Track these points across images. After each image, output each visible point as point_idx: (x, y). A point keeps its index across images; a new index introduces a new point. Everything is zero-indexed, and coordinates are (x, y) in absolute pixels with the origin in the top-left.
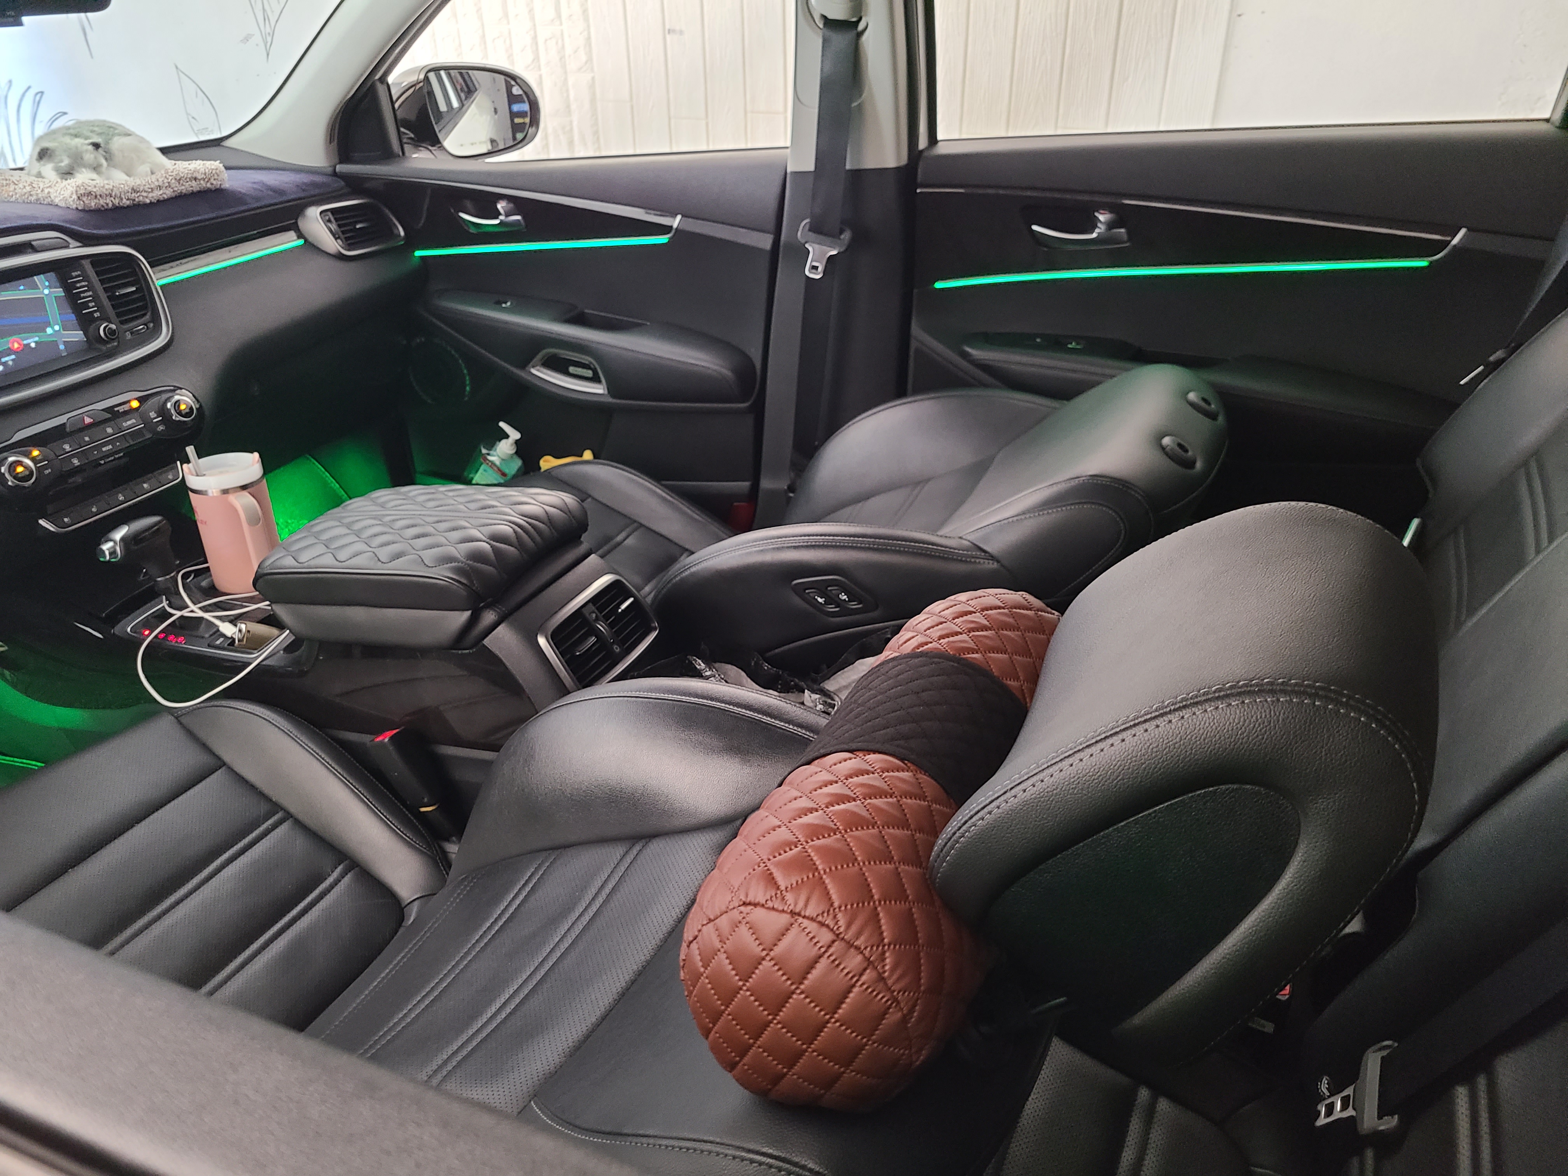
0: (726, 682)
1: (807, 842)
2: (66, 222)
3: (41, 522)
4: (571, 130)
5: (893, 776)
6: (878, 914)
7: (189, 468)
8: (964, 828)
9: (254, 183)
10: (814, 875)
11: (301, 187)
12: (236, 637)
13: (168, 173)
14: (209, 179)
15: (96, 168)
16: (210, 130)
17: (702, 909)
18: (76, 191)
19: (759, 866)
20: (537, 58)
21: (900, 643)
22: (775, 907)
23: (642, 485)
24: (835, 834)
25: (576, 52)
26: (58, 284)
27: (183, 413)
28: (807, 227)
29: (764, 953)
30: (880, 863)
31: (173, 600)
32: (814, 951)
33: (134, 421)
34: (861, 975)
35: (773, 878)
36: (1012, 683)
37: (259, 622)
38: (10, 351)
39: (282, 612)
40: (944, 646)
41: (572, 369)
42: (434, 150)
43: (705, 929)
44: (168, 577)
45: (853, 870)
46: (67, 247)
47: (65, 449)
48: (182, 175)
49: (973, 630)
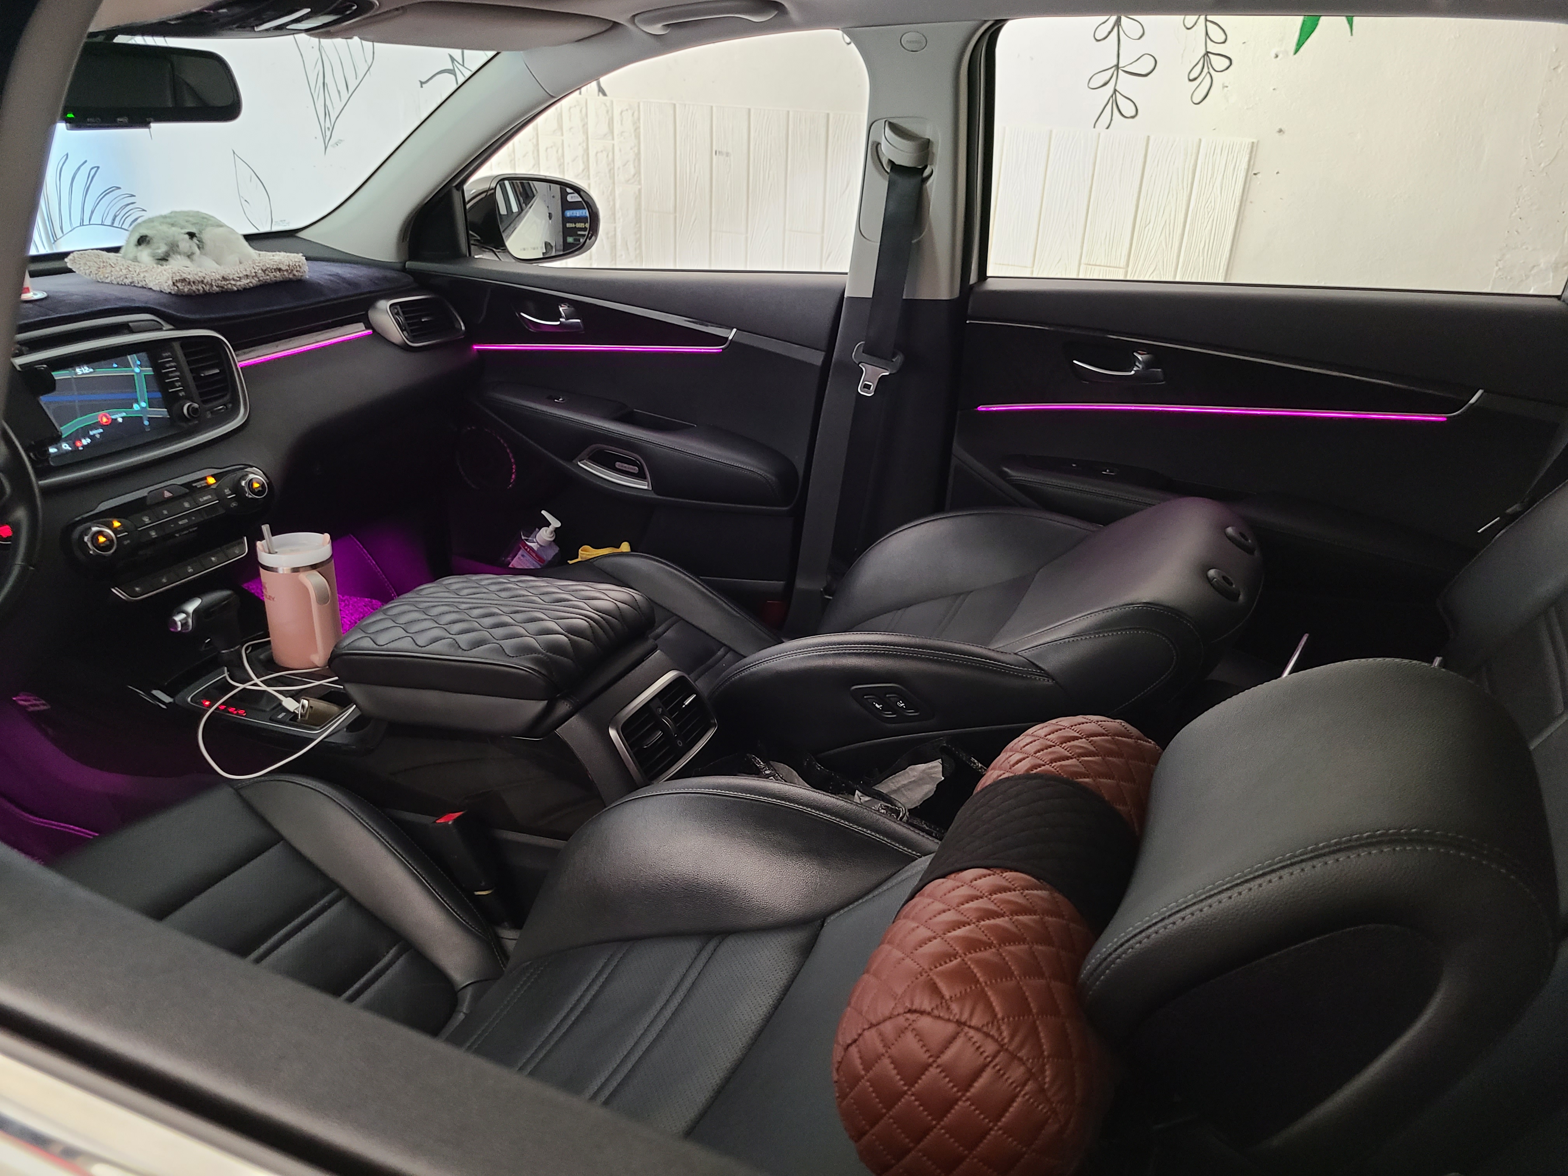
0: (786, 781)
1: (965, 954)
2: (160, 304)
3: (113, 590)
4: (615, 235)
5: (1033, 895)
6: (1037, 1028)
7: (262, 545)
8: (1120, 950)
9: (330, 275)
10: (976, 987)
11: (374, 281)
12: (299, 711)
13: (254, 263)
14: (292, 270)
15: (190, 256)
17: (860, 1013)
18: (172, 277)
19: (921, 976)
21: (1012, 763)
22: (941, 1015)
23: (682, 579)
24: (991, 948)
25: (625, 165)
26: (148, 364)
27: (256, 490)
28: (862, 348)
29: (931, 1060)
30: (1034, 977)
31: (235, 672)
32: (981, 1060)
33: (209, 497)
34: (1024, 1084)
35: (937, 987)
36: (1120, 807)
37: (320, 698)
38: (97, 425)
39: (353, 690)
40: (1058, 769)
41: (618, 465)
42: (499, 252)
43: (866, 1033)
44: (232, 650)
45: (1011, 984)
46: (161, 329)
47: (144, 521)
48: (268, 266)
49: (1080, 755)
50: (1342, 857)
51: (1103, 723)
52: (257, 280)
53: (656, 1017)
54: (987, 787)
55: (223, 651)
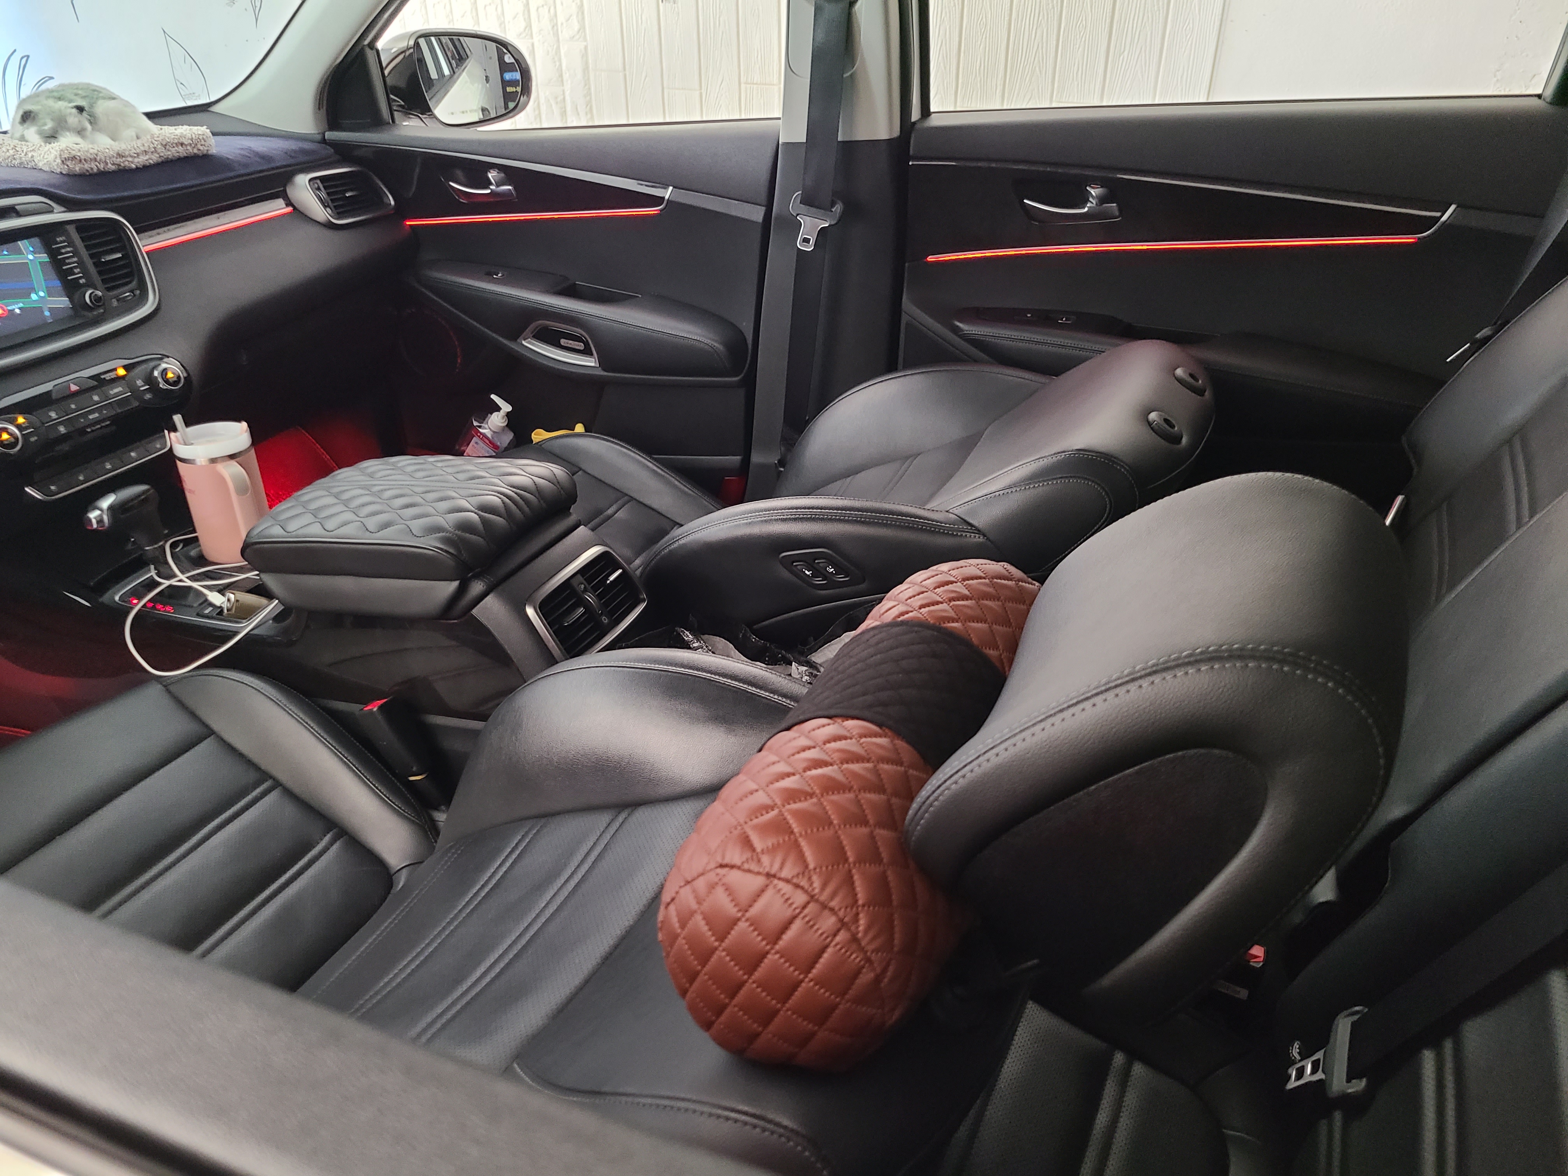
0: (713, 653)
1: (784, 806)
2: (50, 185)
3: (27, 489)
5: (869, 742)
6: (853, 876)
7: (176, 436)
8: (938, 791)
9: (243, 149)
10: (789, 838)
11: (289, 154)
12: (225, 605)
13: (153, 138)
14: (196, 145)
15: (81, 132)
16: (196, 95)
17: (681, 871)
18: (60, 155)
19: (736, 829)
20: (529, 26)
21: (882, 612)
22: (752, 868)
23: (633, 458)
24: (811, 798)
25: (568, 20)
26: (43, 251)
27: (171, 381)
28: (799, 199)
29: (740, 914)
30: (856, 826)
31: (160, 569)
32: (789, 913)
33: (120, 389)
34: (835, 935)
35: (750, 841)
36: (992, 653)
37: (248, 592)
39: (270, 581)
40: (925, 615)
41: (563, 342)
42: (425, 118)
43: (682, 891)
44: (156, 546)
45: (829, 833)
46: (52, 212)
47: (51, 416)
48: (169, 141)
49: (953, 599)
50: (1157, 679)
51: (984, 566)
52: (158, 156)
53: (558, 890)
55: (147, 548)
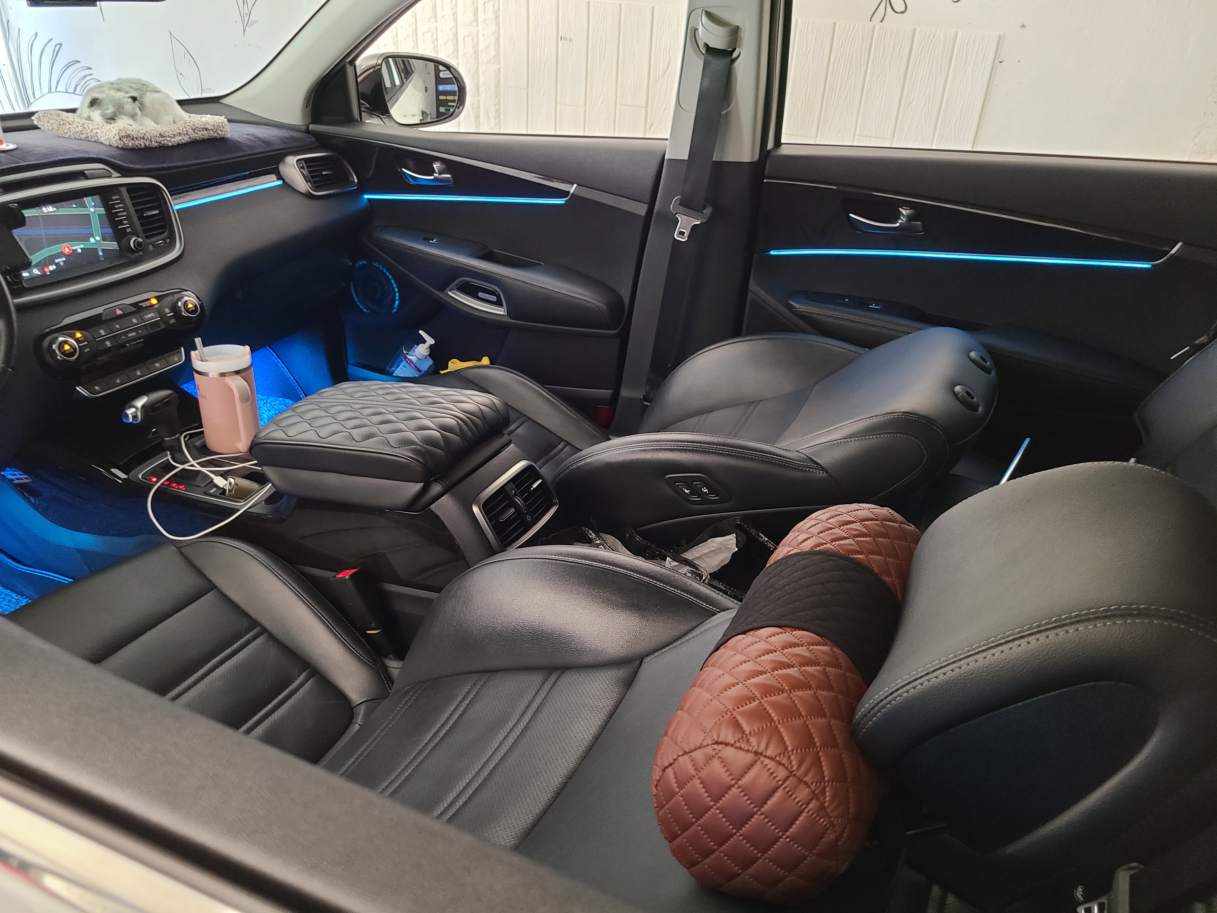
0: (611, 549)
1: (762, 698)
2: (109, 156)
3: (77, 388)
4: (479, 106)
5: (817, 650)
6: (820, 758)
7: (196, 355)
9: (248, 135)
10: (771, 725)
11: (284, 140)
12: (227, 488)
14: (217, 130)
15: (133, 116)
17: (676, 743)
18: (119, 134)
20: (456, 50)
21: (799, 542)
22: (742, 747)
24: (783, 693)
25: (487, 48)
26: (101, 205)
27: (190, 310)
28: (678, 202)
29: (734, 782)
30: (818, 717)
31: (176, 455)
32: (773, 784)
33: (153, 314)
34: (808, 804)
35: (739, 724)
36: (887, 579)
37: (244, 477)
38: (61, 254)
39: (269, 471)
40: (837, 547)
41: (480, 294)
42: (384, 118)
43: (680, 759)
44: (173, 438)
45: (799, 722)
46: (110, 177)
47: (101, 333)
48: (197, 126)
49: (855, 536)
50: (1081, 627)
51: (874, 510)
52: (188, 137)
53: (508, 734)
54: (778, 560)
55: (166, 439)
